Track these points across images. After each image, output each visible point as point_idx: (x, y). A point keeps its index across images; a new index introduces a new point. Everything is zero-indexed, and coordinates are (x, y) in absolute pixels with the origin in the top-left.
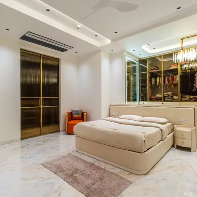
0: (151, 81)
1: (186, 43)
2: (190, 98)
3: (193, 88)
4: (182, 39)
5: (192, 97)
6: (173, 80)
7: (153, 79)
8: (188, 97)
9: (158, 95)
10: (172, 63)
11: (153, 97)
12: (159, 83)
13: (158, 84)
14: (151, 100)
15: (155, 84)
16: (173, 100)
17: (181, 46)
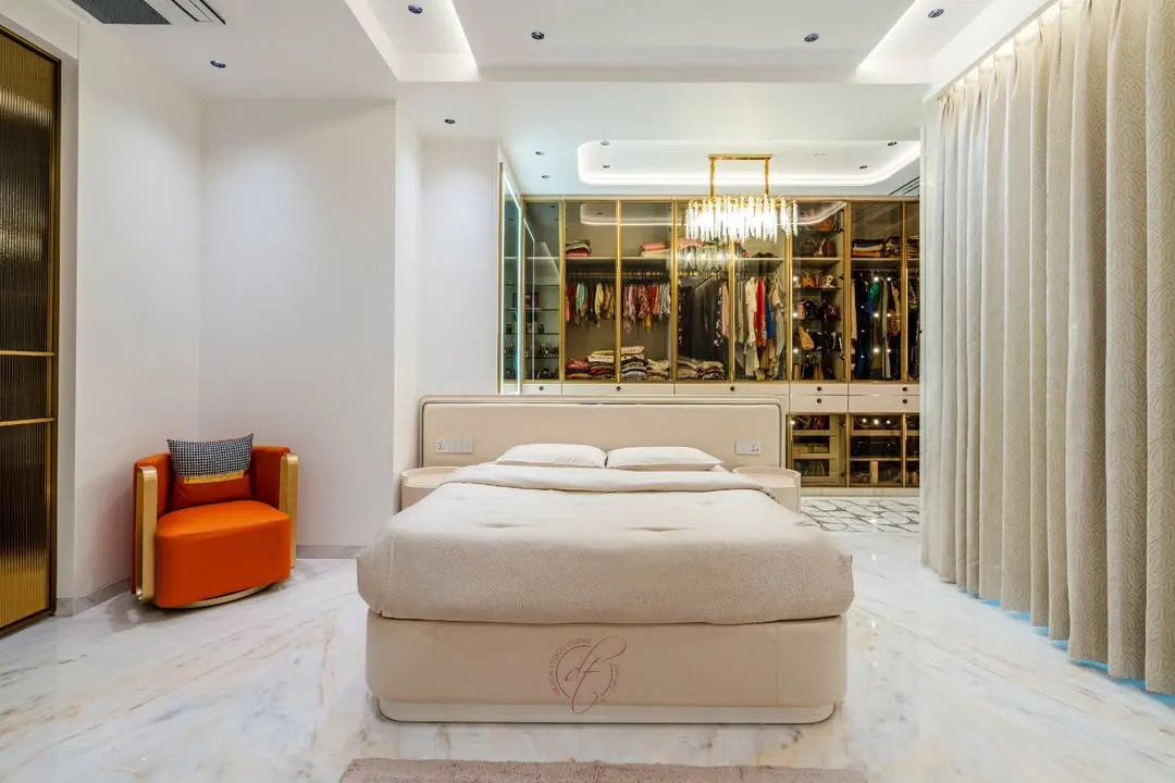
0: (571, 294)
1: (727, 177)
2: (700, 370)
3: (716, 338)
4: (713, 158)
5: (706, 365)
6: (651, 302)
7: (581, 290)
8: (694, 364)
9: (596, 357)
10: (663, 238)
11: (577, 364)
12: (602, 307)
13: (597, 311)
14: (571, 374)
15: (588, 312)
16: (648, 376)
17: (708, 183)
